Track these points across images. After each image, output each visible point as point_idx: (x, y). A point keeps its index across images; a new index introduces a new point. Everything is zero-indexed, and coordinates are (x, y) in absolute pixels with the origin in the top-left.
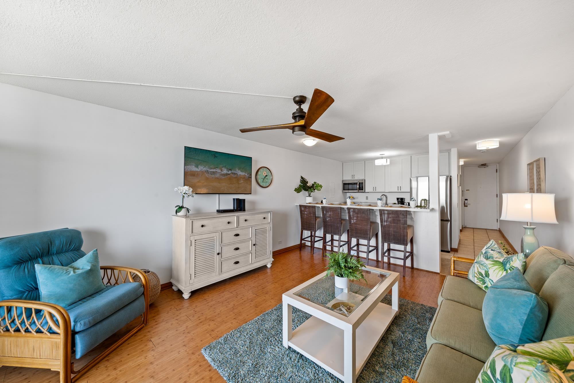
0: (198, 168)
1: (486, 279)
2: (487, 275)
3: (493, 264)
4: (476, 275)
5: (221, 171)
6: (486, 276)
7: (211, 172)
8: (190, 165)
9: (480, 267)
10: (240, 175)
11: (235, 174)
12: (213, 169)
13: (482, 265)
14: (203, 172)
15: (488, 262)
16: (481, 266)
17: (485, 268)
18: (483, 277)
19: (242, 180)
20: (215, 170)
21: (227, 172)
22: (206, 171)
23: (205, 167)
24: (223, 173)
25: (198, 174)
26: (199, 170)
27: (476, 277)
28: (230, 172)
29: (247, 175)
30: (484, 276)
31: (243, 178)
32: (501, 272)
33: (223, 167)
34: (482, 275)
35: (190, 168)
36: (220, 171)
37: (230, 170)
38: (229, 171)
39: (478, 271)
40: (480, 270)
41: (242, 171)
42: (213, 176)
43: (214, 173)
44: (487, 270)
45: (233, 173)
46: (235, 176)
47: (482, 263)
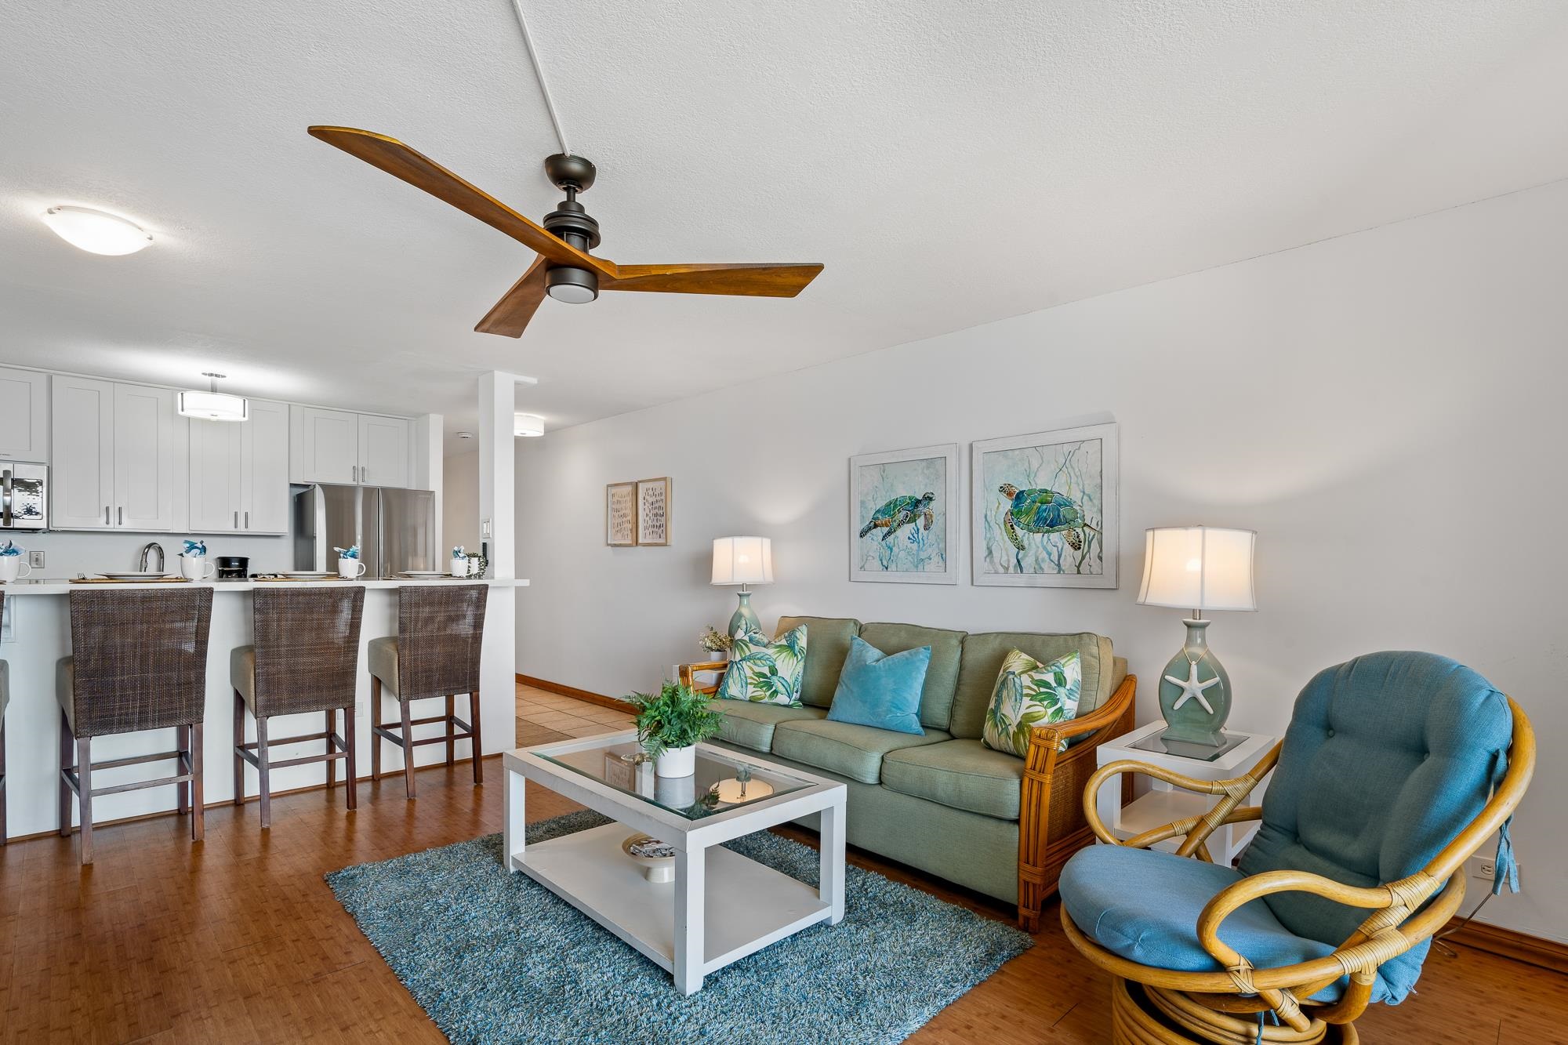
1: (774, 679)
2: (774, 671)
3: (778, 652)
4: (749, 681)
6: (773, 674)
9: (756, 664)
13: (758, 659)
15: (771, 651)
16: (758, 662)
17: (768, 662)
18: (767, 678)
27: (751, 684)
30: (769, 675)
32: (791, 660)
34: (764, 676)
39: (755, 673)
40: (757, 669)
44: (771, 664)
47: (759, 656)
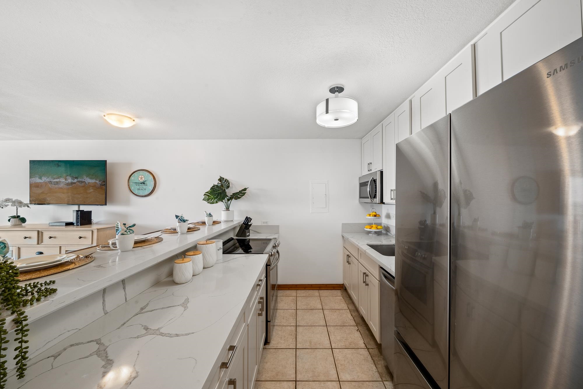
0: (41, 179)
5: (66, 180)
7: (54, 182)
8: (34, 177)
10: (89, 183)
11: (82, 182)
12: (57, 178)
14: (46, 183)
19: (92, 189)
20: (58, 180)
21: (73, 181)
22: (49, 182)
23: (48, 178)
24: (67, 182)
25: (41, 185)
26: (42, 181)
28: (76, 181)
29: (99, 182)
31: (93, 187)
33: (67, 176)
35: (34, 180)
36: (64, 180)
37: (76, 178)
38: (74, 180)
41: (91, 179)
42: (57, 186)
43: (57, 183)
45: (79, 182)
46: (83, 184)
